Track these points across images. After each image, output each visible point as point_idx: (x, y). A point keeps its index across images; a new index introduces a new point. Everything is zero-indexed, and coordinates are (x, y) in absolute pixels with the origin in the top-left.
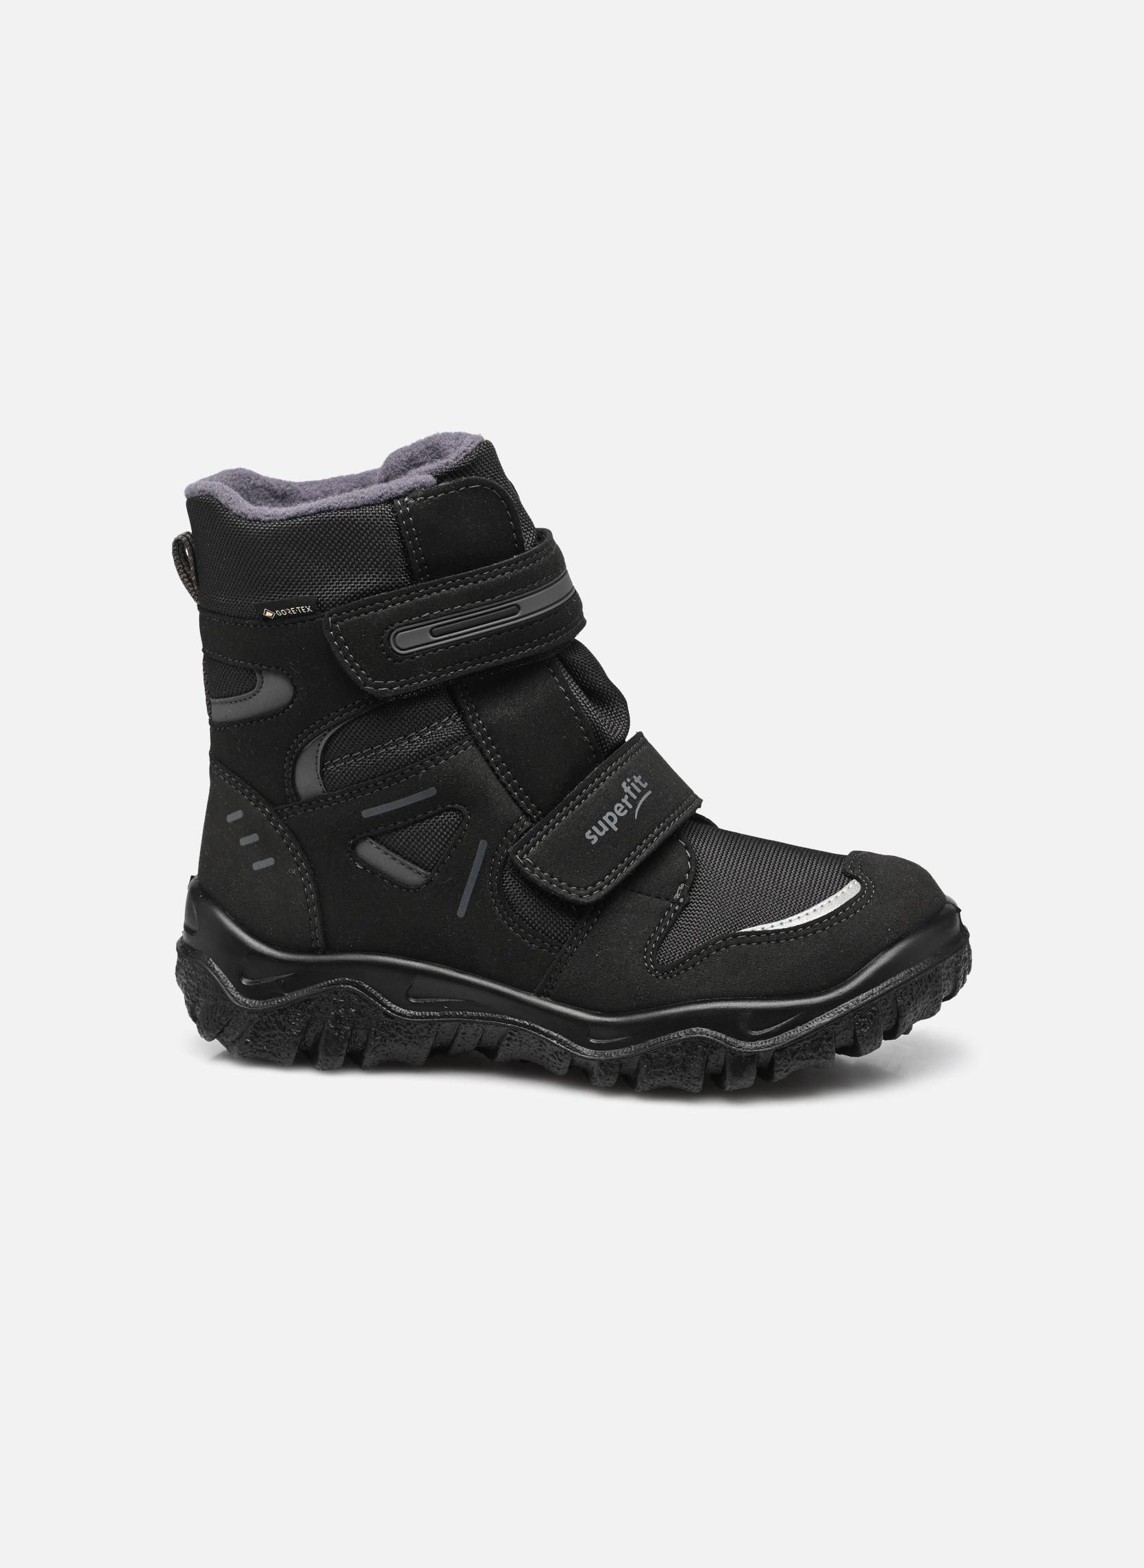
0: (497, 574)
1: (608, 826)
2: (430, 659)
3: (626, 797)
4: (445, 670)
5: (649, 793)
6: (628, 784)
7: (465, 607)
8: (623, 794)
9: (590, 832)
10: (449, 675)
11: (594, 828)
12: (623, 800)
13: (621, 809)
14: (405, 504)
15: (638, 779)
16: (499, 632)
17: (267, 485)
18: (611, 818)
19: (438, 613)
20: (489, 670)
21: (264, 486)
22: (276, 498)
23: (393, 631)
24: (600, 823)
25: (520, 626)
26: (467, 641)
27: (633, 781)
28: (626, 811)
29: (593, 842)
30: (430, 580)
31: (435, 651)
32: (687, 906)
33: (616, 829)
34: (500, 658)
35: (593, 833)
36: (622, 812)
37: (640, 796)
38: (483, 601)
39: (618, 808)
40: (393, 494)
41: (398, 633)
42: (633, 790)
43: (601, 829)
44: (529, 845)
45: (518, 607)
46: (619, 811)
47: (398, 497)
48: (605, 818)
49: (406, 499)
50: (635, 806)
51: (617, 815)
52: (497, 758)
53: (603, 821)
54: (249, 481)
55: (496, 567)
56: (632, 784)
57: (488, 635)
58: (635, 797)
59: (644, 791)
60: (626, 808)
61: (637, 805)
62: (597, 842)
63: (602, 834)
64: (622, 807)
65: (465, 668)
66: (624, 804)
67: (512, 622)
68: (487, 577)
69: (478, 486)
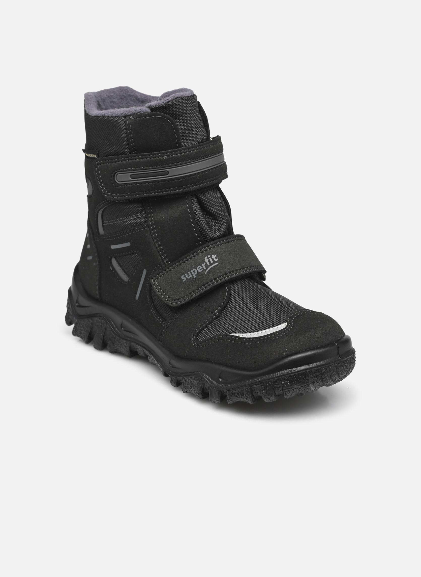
0: (160, 156)
1: (192, 275)
2: (129, 188)
3: (205, 264)
4: (135, 193)
5: (217, 263)
6: (208, 258)
7: (144, 168)
8: (203, 261)
9: (184, 276)
10: (136, 196)
11: (186, 275)
12: (202, 265)
13: (200, 269)
14: (130, 119)
15: (214, 257)
16: (158, 181)
17: (135, 96)
18: (194, 272)
19: (133, 169)
20: (155, 197)
21: (134, 96)
22: (139, 101)
23: (116, 173)
24: (189, 273)
25: (168, 180)
26: (145, 183)
27: (211, 257)
28: (202, 270)
29: (184, 281)
30: (136, 154)
31: (131, 185)
32: (219, 317)
33: (195, 277)
34: (159, 193)
35: (185, 276)
36: (200, 270)
37: (211, 264)
38: (152, 167)
39: (199, 268)
40: (126, 114)
41: (118, 174)
42: (209, 261)
43: (189, 275)
44: (159, 276)
45: (168, 172)
46: (199, 269)
47: (128, 116)
48: (192, 271)
49: (131, 117)
50: (207, 269)
51: (197, 271)
52: (156, 236)
53: (191, 272)
54: (127, 93)
55: (160, 153)
56: (210, 259)
57: (153, 182)
58: (208, 264)
59: (214, 262)
60: (203, 268)
61: (208, 268)
62: (185, 281)
63: (188, 278)
64: (201, 268)
65: (143, 195)
66: (202, 267)
67: (165, 178)
68: (156, 157)
69: (160, 117)
